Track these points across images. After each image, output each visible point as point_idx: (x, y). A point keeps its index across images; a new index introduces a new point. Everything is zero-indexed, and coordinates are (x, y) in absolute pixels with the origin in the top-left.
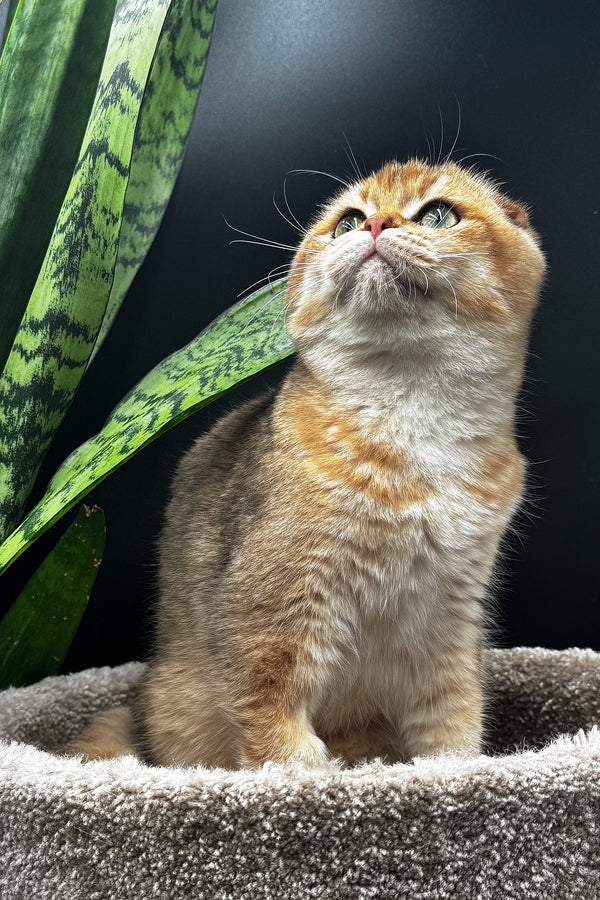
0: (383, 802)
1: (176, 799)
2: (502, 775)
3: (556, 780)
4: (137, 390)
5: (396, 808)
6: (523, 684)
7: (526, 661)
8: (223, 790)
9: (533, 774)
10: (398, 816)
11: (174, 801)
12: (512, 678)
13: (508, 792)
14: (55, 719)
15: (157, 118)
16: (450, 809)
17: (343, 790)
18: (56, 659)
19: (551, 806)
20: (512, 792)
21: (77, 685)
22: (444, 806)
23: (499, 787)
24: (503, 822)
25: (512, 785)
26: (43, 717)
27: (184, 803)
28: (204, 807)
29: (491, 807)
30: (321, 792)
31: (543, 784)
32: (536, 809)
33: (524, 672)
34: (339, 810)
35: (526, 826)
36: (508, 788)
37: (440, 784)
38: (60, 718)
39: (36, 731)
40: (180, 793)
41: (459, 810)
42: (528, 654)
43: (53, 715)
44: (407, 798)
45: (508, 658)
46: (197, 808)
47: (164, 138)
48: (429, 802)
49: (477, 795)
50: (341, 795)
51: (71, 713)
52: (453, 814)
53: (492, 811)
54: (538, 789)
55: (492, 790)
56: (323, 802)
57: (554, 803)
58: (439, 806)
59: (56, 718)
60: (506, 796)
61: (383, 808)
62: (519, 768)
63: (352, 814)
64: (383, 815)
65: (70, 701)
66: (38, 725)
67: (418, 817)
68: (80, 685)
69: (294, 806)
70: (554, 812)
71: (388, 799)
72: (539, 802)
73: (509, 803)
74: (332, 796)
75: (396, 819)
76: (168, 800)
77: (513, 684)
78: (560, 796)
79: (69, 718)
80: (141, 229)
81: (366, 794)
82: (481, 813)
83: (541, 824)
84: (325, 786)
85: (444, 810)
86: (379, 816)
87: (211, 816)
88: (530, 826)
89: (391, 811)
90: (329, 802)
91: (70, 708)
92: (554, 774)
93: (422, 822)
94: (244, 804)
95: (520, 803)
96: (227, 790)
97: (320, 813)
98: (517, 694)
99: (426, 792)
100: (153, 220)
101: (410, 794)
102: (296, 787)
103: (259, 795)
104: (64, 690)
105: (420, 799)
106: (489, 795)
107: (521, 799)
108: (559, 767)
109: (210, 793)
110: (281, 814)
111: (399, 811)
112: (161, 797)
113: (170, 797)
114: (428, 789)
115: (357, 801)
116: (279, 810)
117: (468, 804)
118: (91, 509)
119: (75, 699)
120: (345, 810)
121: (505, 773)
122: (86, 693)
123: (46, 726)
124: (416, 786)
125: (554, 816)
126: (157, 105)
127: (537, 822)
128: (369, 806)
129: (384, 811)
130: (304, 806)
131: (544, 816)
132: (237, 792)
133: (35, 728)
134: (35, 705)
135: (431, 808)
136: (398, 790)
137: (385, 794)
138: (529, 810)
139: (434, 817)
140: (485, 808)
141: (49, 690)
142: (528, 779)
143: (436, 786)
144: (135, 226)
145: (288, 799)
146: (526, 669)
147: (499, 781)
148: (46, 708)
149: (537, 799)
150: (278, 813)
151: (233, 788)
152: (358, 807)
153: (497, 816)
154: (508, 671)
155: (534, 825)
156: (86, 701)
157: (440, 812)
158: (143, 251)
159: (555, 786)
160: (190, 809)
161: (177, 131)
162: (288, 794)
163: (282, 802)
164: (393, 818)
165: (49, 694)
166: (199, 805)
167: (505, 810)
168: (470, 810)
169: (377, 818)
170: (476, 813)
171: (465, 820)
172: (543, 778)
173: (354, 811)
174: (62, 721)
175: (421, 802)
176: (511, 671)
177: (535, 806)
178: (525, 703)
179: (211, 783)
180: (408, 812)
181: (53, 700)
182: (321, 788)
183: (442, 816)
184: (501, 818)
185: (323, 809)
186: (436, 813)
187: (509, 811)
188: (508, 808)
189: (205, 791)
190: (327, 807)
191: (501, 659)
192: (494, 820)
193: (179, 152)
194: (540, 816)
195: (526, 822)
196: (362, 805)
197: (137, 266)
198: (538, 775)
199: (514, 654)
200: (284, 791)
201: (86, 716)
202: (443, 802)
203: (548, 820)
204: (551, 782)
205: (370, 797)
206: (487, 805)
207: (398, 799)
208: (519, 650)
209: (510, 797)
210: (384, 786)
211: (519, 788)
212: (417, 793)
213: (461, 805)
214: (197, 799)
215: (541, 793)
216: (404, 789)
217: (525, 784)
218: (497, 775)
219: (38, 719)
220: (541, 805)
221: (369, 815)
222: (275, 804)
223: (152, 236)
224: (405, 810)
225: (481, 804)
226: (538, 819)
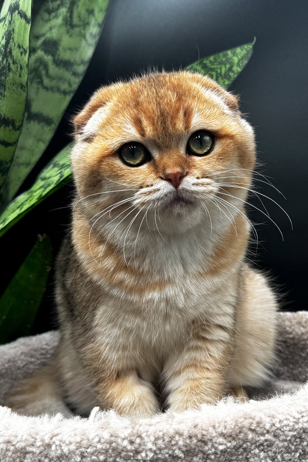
0: (170, 445)
1: (18, 444)
2: (261, 418)
3: (301, 420)
4: (54, 161)
5: (180, 449)
6: (303, 334)
7: (304, 320)
8: (51, 439)
9: (285, 416)
10: (182, 455)
11: (17, 446)
12: (296, 330)
13: (265, 432)
14: (20, 364)
15: (83, 12)
16: (221, 448)
17: (140, 436)
18: (29, 326)
19: (298, 440)
20: (268, 432)
21: (38, 342)
22: (216, 445)
23: (258, 429)
24: (262, 454)
25: (268, 426)
26: (11, 364)
27: (24, 448)
28: (38, 452)
29: (252, 444)
30: (124, 439)
31: (291, 424)
32: (286, 444)
33: (303, 326)
34: (137, 452)
35: (279, 457)
36: (265, 429)
37: (214, 427)
38: (24, 363)
39: (5, 373)
40: (21, 441)
41: (229, 448)
42: (306, 315)
43: (19, 362)
44: (188, 441)
45: (294, 319)
46: (33, 453)
47: (88, 24)
48: (205, 443)
49: (241, 436)
50: (138, 441)
51: (33, 360)
52: (223, 452)
53: (253, 446)
54: (288, 428)
55: (253, 431)
56: (125, 447)
57: (300, 438)
58: (213, 446)
59: (22, 363)
60: (263, 434)
61: (170, 449)
62: (274, 413)
63: (147, 456)
64: (170, 455)
65: (32, 352)
66: (7, 369)
67: (197, 455)
68: (40, 342)
69: (103, 451)
70: (300, 444)
71: (173, 442)
72: (289, 438)
73: (266, 440)
74: (132, 443)
75: (180, 458)
76: (13, 445)
77: (297, 333)
78: (304, 432)
79: (31, 363)
80: (75, 74)
81: (157, 439)
82: (245, 450)
83: (291, 453)
84: (127, 435)
85: (216, 449)
86: (167, 456)
87: (43, 458)
88: (282, 456)
89: (176, 452)
90: (129, 447)
91: (32, 356)
92: (300, 416)
93: (200, 458)
94: (66, 450)
95: (273, 439)
96: (54, 439)
97: (122, 456)
98: (300, 340)
99: (203, 435)
100: (81, 69)
101: (190, 437)
102: (106, 436)
103: (77, 443)
104: (28, 346)
105: (199, 441)
106: (250, 436)
107: (275, 436)
108: (303, 410)
109: (42, 441)
110: (94, 457)
111: (183, 452)
112: (9, 442)
113: (14, 443)
114: (205, 433)
115: (150, 446)
116: (93, 454)
117: (234, 443)
118: (43, 236)
119: (36, 350)
120: (141, 452)
121: (263, 417)
122: (44, 347)
123: (14, 369)
124: (196, 431)
125: (300, 447)
126: (83, 5)
127: (288, 452)
128: (160, 449)
129: (170, 452)
130: (110, 451)
131: (293, 448)
132: (61, 441)
133: (4, 371)
134: (5, 357)
135: (206, 448)
136: (181, 435)
137: (172, 438)
138: (281, 444)
139: (209, 454)
140: (247, 445)
141: (18, 347)
142: (280, 421)
143: (211, 429)
144: (71, 73)
145: (99, 446)
146: (305, 325)
147: (258, 423)
148: (14, 358)
149: (287, 436)
150: (91, 457)
151: (58, 437)
152: (150, 450)
153: (257, 451)
154: (294, 326)
155: (285, 455)
156: (43, 352)
157: (213, 450)
158: (75, 86)
159: (300, 425)
160: (29, 452)
161: (96, 20)
162: (99, 441)
163: (95, 449)
164: (178, 458)
165: (17, 349)
166: (34, 450)
167: (263, 446)
168: (236, 448)
169: (165, 458)
170: (241, 450)
171: (232, 455)
172: (292, 419)
173: (148, 453)
174: (26, 365)
175: (199, 444)
176: (296, 326)
177: (286, 441)
178: (304, 345)
179: (44, 433)
180: (189, 452)
181: (19, 353)
182: (123, 437)
183: (215, 453)
184: (261, 451)
185: (125, 453)
186: (210, 452)
187: (266, 446)
188: (265, 444)
189: (39, 440)
190: (128, 451)
191: (290, 319)
192: (255, 454)
193: (98, 32)
194: (290, 448)
195: (279, 453)
196: (154, 448)
197: (72, 95)
198: (288, 417)
199: (298, 316)
200: (96, 440)
201: (44, 360)
202: (216, 443)
203: (296, 451)
204: (297, 423)
205: (160, 442)
206: (249, 444)
207: (181, 443)
208: (301, 313)
209: (267, 435)
210: (172, 432)
211: (274, 428)
212: (196, 436)
213: (229, 444)
214: (33, 445)
215: (290, 431)
216: (186, 434)
217: (278, 425)
218: (257, 419)
219: (7, 365)
220: (290, 440)
221: (160, 456)
222: (89, 450)
223: (81, 78)
224: (187, 451)
225: (245, 442)
226: (288, 450)
